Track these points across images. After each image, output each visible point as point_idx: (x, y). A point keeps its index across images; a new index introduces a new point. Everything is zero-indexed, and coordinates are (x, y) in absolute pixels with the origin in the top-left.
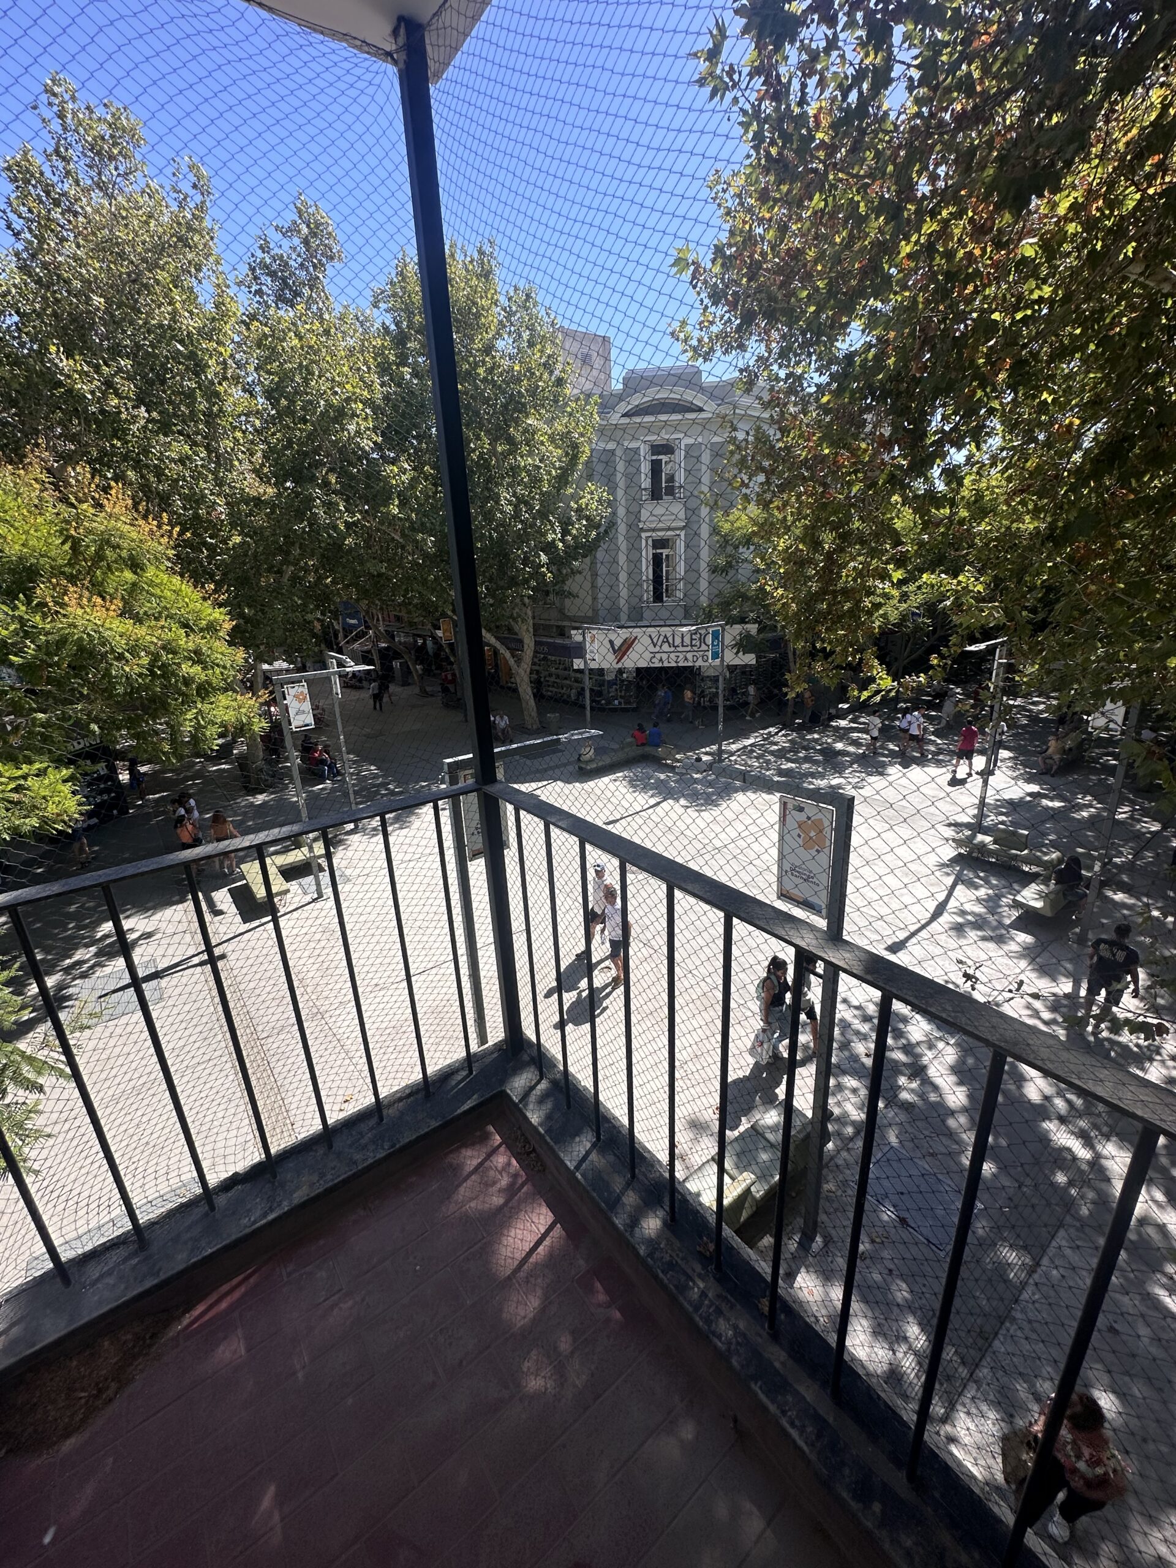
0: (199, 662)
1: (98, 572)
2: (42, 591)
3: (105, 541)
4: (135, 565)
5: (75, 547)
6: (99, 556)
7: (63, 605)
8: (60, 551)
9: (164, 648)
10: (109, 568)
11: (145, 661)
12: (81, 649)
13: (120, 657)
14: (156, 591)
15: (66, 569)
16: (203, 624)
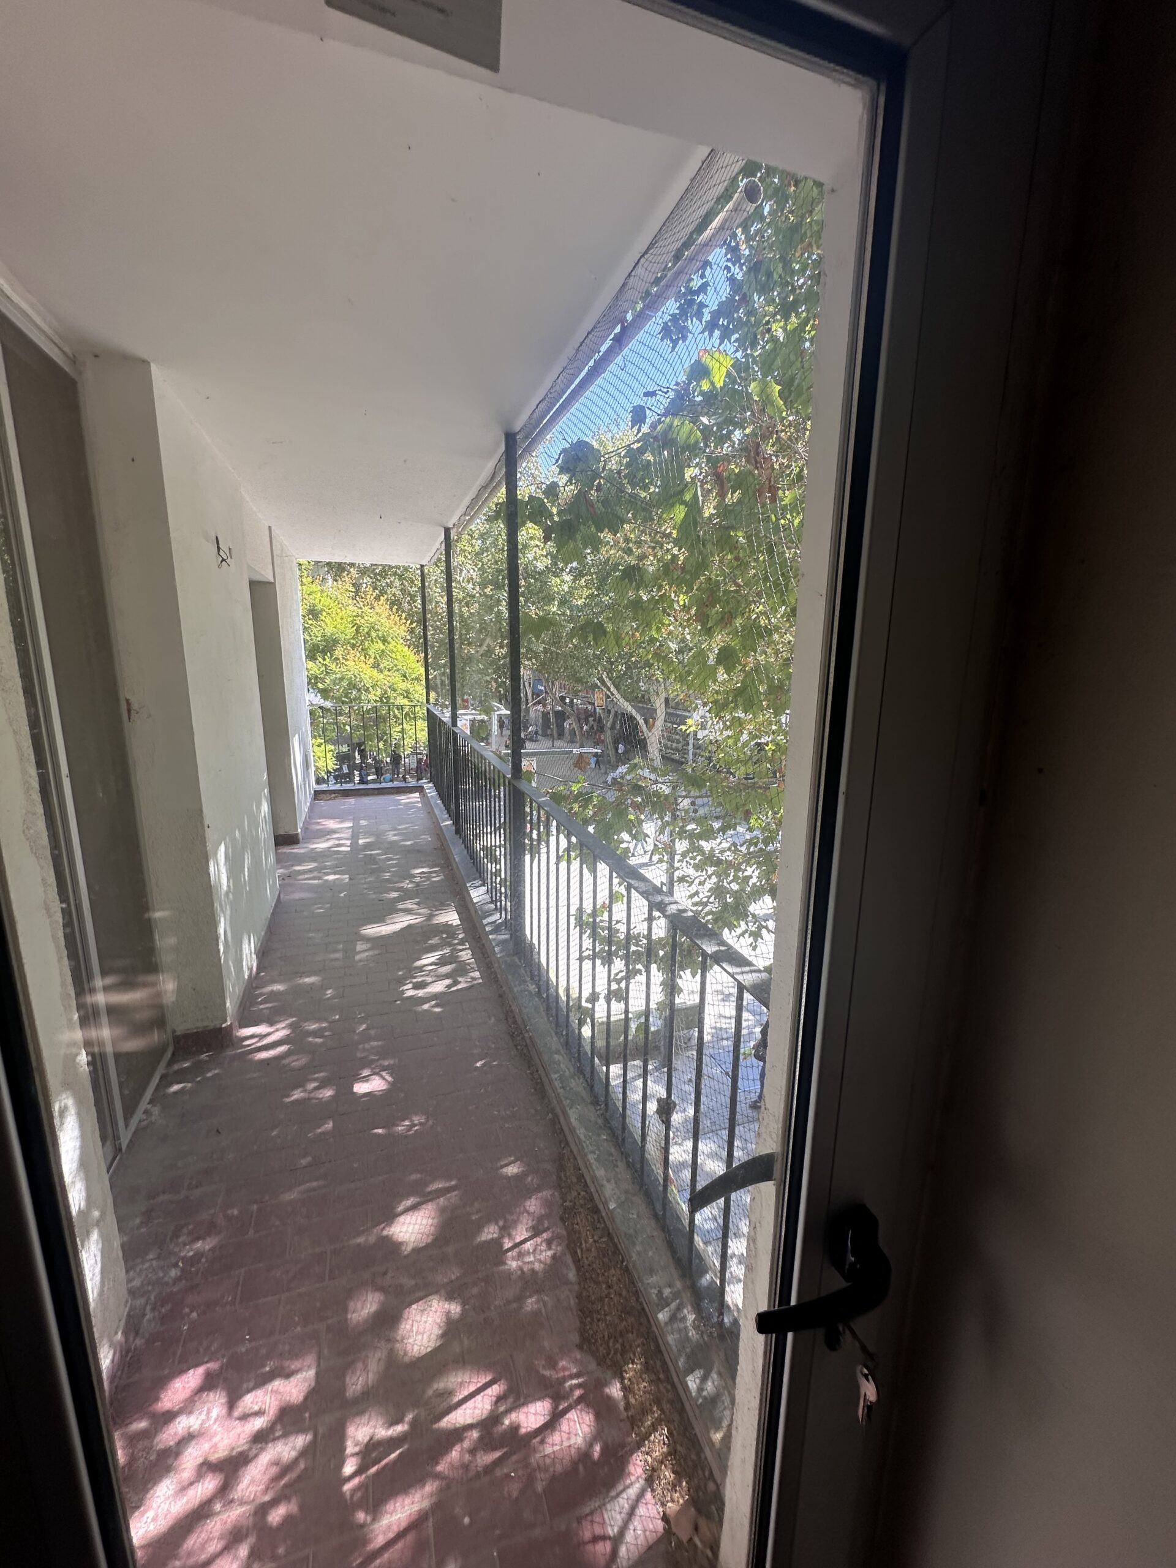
0: (407, 697)
1: (366, 643)
2: (339, 652)
3: (372, 627)
4: (385, 641)
5: (357, 630)
6: (368, 634)
7: (347, 660)
8: (350, 631)
9: (390, 687)
10: (372, 641)
11: (379, 693)
12: (350, 683)
13: (367, 690)
14: (393, 655)
15: (352, 641)
16: (413, 676)
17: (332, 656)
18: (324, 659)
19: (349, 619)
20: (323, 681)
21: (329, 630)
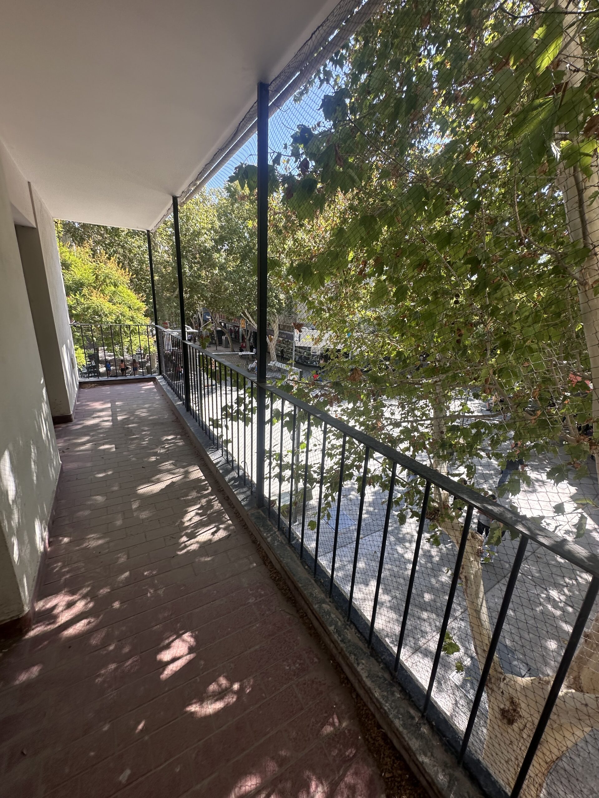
0: (132, 320)
1: (103, 286)
2: (85, 291)
3: (107, 276)
4: (115, 285)
5: (97, 278)
6: (104, 281)
7: (91, 296)
8: (92, 278)
9: (121, 314)
10: (107, 285)
11: (114, 317)
12: (94, 311)
13: (106, 315)
14: (122, 295)
15: (93, 284)
16: (136, 308)
17: (80, 293)
18: (75, 295)
19: (91, 271)
20: (75, 309)
21: (78, 277)
